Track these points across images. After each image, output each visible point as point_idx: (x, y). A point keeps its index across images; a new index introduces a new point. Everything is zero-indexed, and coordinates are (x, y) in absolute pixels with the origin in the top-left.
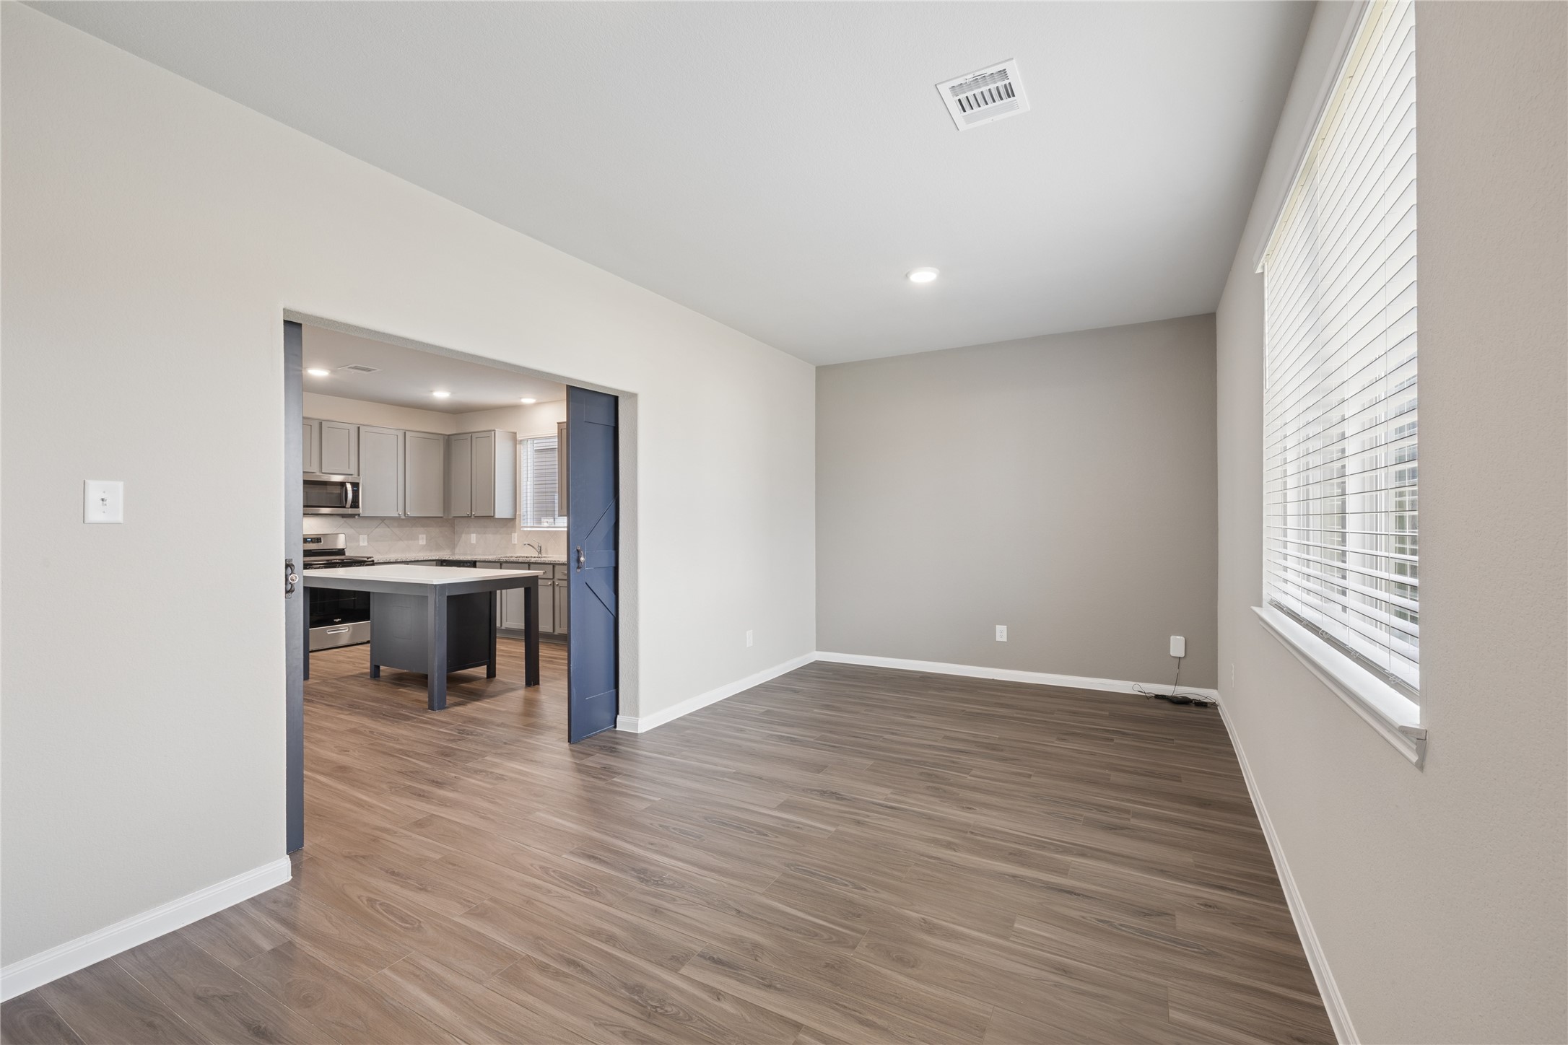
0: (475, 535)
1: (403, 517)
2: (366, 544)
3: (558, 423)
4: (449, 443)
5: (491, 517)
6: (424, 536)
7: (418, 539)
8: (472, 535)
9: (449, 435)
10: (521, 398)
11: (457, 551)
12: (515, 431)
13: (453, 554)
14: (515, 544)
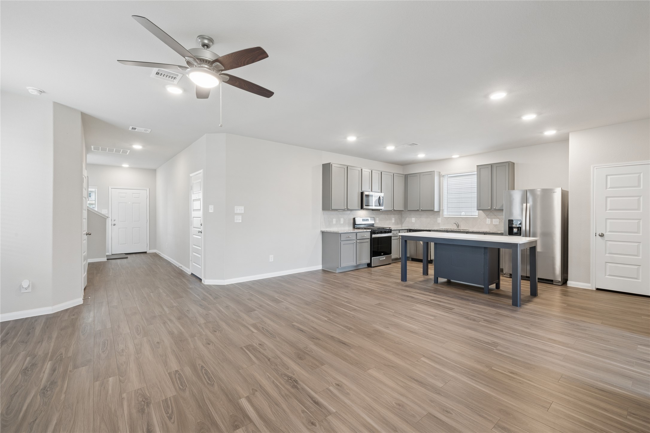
0: (414, 218)
1: (393, 210)
2: (378, 222)
3: (477, 166)
4: (406, 177)
5: (433, 210)
6: (394, 218)
7: (392, 220)
8: (413, 218)
9: (405, 175)
10: (452, 156)
11: (403, 225)
12: (439, 171)
13: (402, 227)
14: (439, 223)
